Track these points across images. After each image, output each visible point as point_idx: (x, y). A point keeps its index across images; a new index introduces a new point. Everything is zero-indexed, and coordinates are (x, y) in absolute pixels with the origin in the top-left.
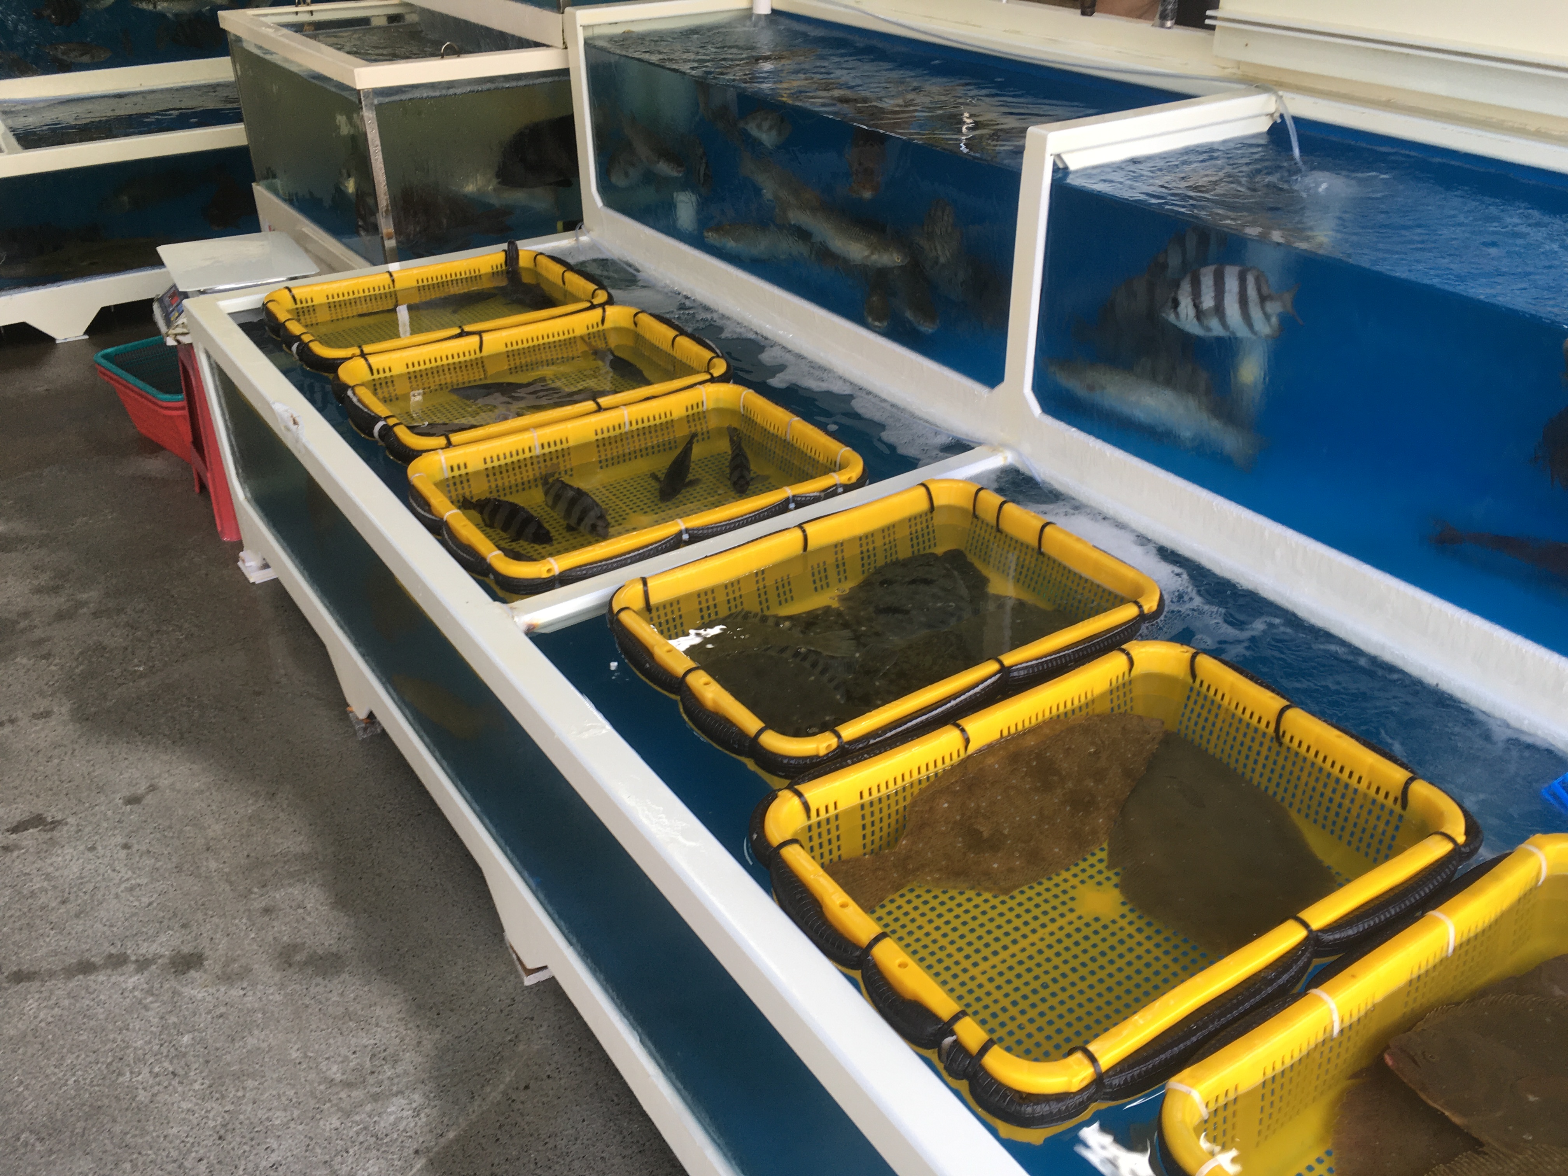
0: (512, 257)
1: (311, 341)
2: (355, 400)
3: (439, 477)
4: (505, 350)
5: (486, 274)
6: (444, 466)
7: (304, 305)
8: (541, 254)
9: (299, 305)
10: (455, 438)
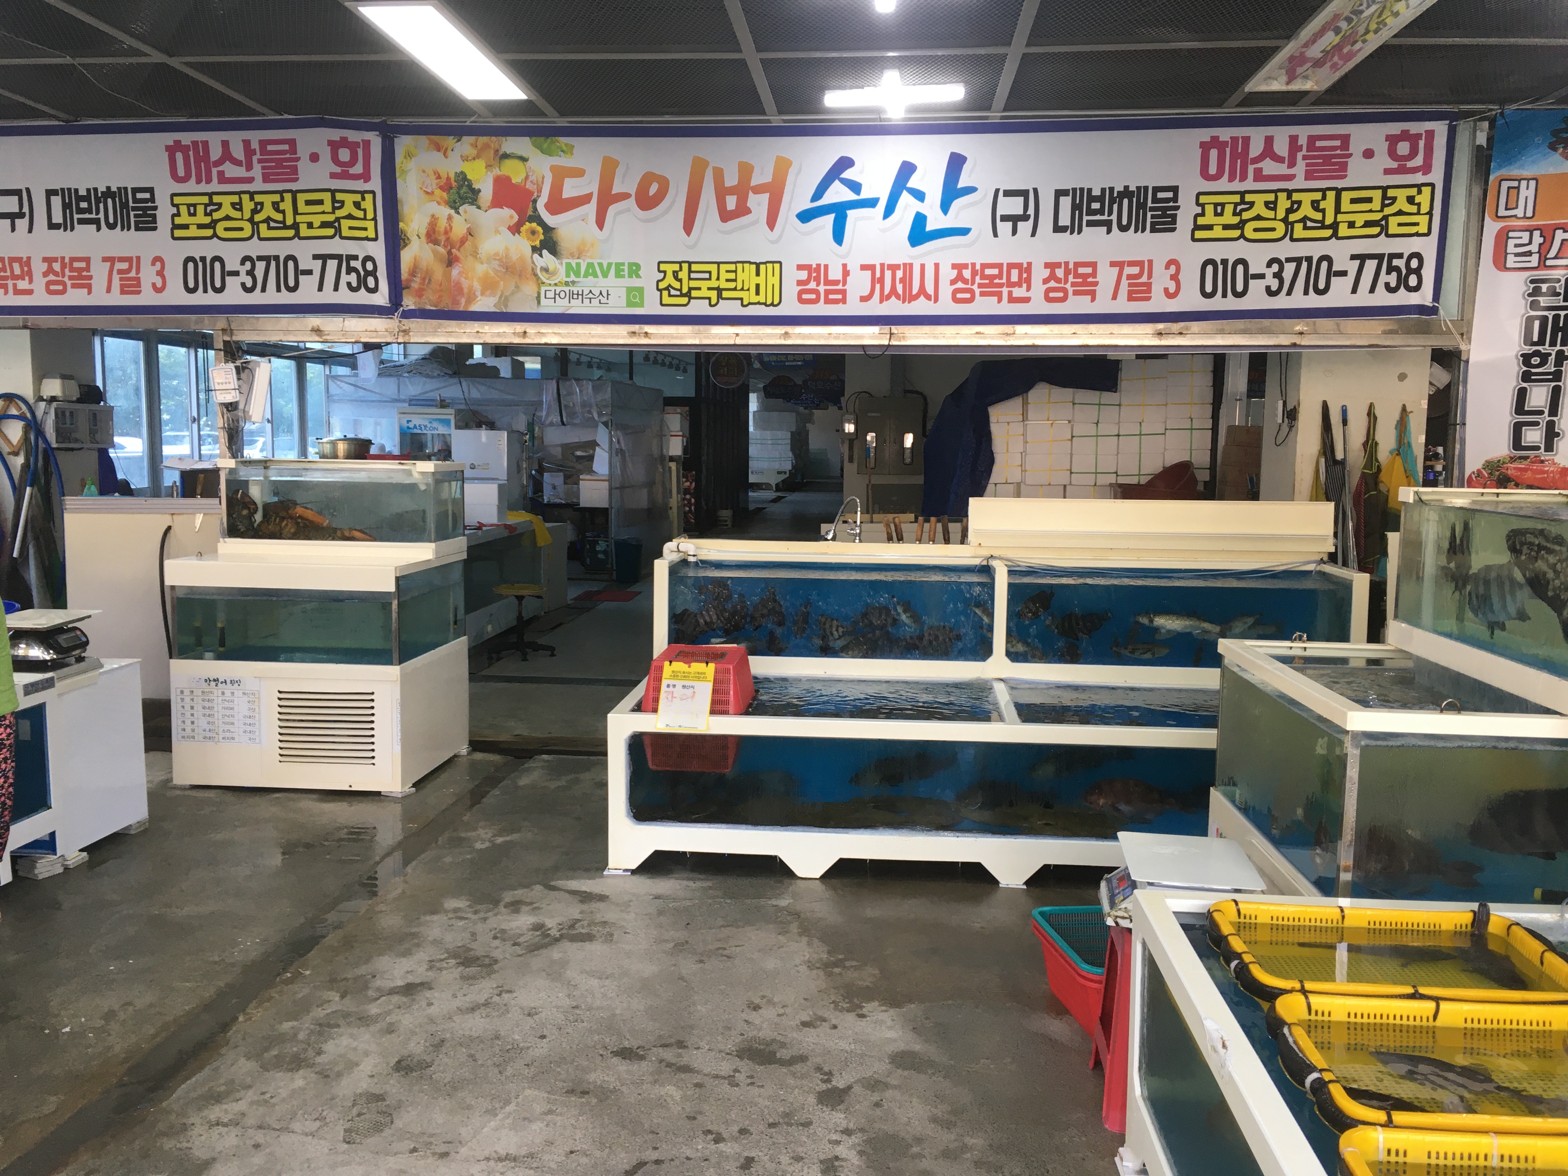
0: (1481, 920)
1: (1251, 963)
2: (1290, 1040)
3: (1373, 1158)
4: (1463, 1025)
5: (1447, 931)
6: (1381, 1146)
7: (1248, 920)
8: (1518, 924)
9: (1242, 920)
10: (1399, 1117)
